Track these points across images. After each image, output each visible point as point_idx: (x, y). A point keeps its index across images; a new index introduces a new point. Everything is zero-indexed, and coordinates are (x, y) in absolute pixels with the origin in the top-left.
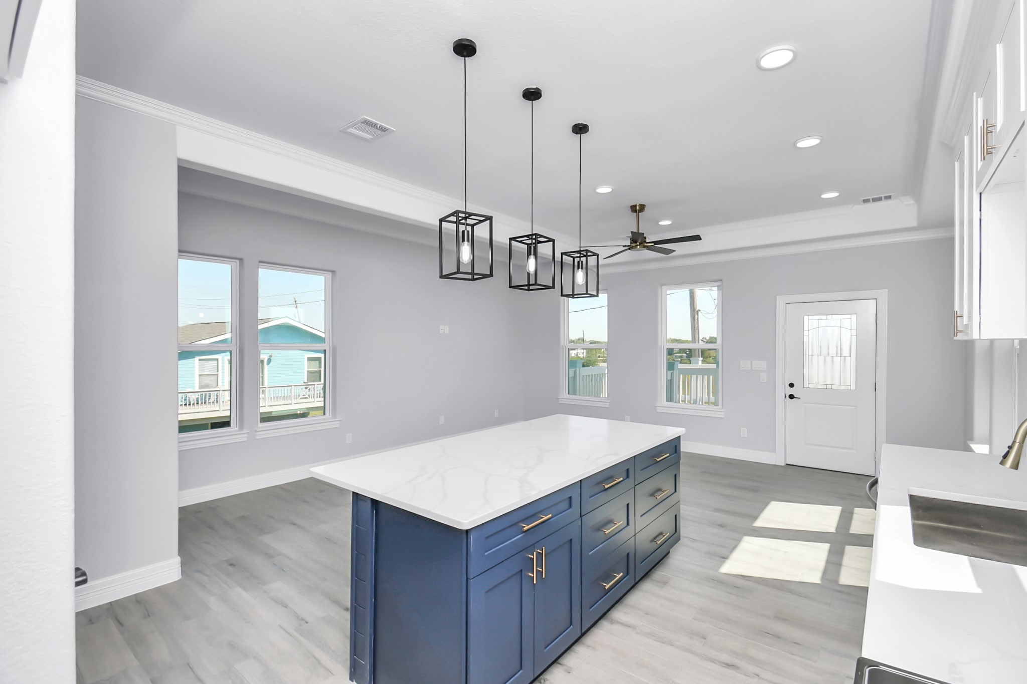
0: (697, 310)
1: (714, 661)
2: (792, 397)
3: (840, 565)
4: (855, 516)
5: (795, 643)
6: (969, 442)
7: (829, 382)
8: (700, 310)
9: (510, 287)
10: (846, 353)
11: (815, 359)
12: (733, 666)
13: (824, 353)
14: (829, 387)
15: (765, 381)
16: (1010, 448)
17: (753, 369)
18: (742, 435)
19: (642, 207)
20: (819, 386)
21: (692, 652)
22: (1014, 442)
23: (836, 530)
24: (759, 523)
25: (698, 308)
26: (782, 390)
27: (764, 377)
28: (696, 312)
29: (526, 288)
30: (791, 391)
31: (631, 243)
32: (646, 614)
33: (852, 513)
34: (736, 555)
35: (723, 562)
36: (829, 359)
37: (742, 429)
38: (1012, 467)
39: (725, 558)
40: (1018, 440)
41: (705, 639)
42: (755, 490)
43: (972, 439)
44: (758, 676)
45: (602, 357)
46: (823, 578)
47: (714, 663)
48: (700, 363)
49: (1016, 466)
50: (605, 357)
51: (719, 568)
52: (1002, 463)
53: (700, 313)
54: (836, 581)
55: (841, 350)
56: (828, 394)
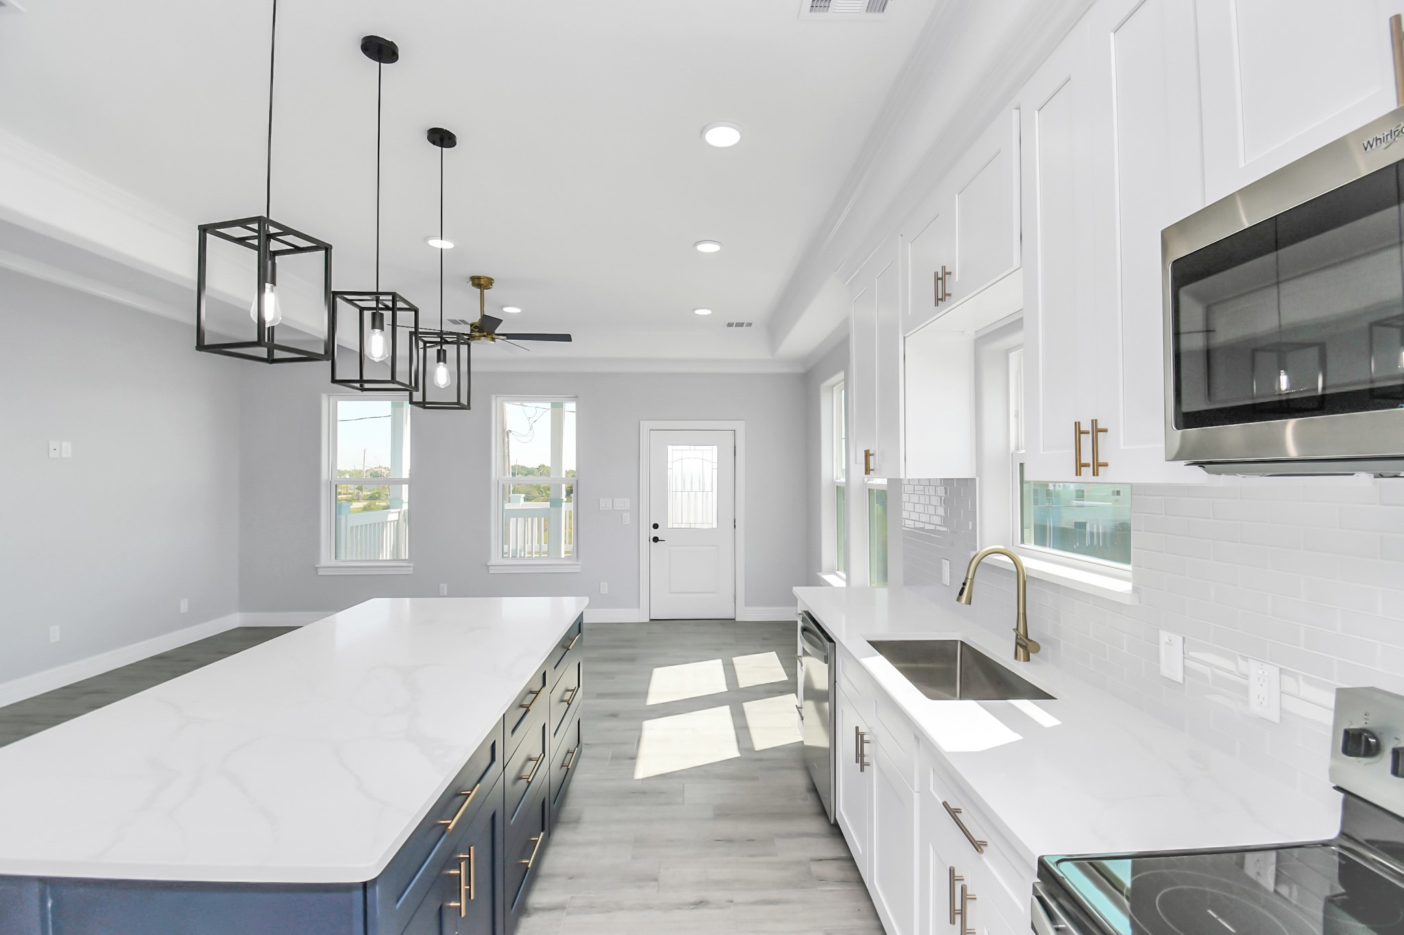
0: (507, 430)
1: (680, 906)
2: (656, 539)
3: (746, 728)
4: (737, 667)
5: (749, 840)
6: (819, 574)
7: (692, 521)
8: (510, 431)
9: (334, 381)
10: (708, 488)
11: (679, 494)
12: (701, 902)
13: (688, 488)
14: (693, 526)
15: (628, 523)
16: (964, 584)
17: (615, 508)
18: (602, 592)
19: (490, 282)
20: (683, 526)
21: (649, 907)
22: (967, 578)
23: (728, 688)
24: (652, 700)
25: (508, 428)
26: (647, 533)
27: (627, 518)
28: (506, 434)
29: (358, 385)
30: (655, 533)
31: (472, 331)
32: (570, 878)
33: (732, 664)
34: (645, 750)
35: (634, 765)
36: (692, 494)
37: (602, 583)
38: (966, 603)
39: (634, 758)
40: (970, 577)
41: (656, 880)
42: (632, 659)
43: (820, 571)
44: (732, 902)
45: (344, 494)
46: (740, 749)
47: (680, 908)
48: (522, 500)
49: (969, 602)
50: (349, 494)
51: (633, 774)
52: (959, 599)
53: (510, 434)
54: (752, 750)
55: (704, 484)
56: (691, 534)
